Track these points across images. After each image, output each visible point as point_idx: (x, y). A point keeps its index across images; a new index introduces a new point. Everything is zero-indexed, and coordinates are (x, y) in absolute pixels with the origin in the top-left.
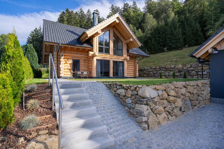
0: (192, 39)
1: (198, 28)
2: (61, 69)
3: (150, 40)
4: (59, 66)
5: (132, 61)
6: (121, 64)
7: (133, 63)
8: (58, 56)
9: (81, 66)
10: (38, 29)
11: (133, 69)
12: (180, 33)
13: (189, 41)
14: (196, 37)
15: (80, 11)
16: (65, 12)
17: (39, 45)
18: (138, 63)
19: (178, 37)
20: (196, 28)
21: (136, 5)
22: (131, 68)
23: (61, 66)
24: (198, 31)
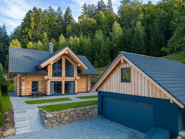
0: (156, 50)
1: (162, 39)
2: (22, 90)
3: (116, 50)
4: (21, 87)
5: (85, 78)
6: (72, 83)
7: (86, 80)
8: (20, 80)
9: (39, 85)
10: (2, 27)
11: (86, 85)
12: (142, 45)
13: (153, 51)
14: (160, 47)
15: (48, 9)
16: (32, 11)
17: (3, 46)
18: (89, 80)
19: (140, 48)
20: (160, 39)
21: (111, 3)
22: (84, 85)
23: (22, 88)
24: (162, 42)
